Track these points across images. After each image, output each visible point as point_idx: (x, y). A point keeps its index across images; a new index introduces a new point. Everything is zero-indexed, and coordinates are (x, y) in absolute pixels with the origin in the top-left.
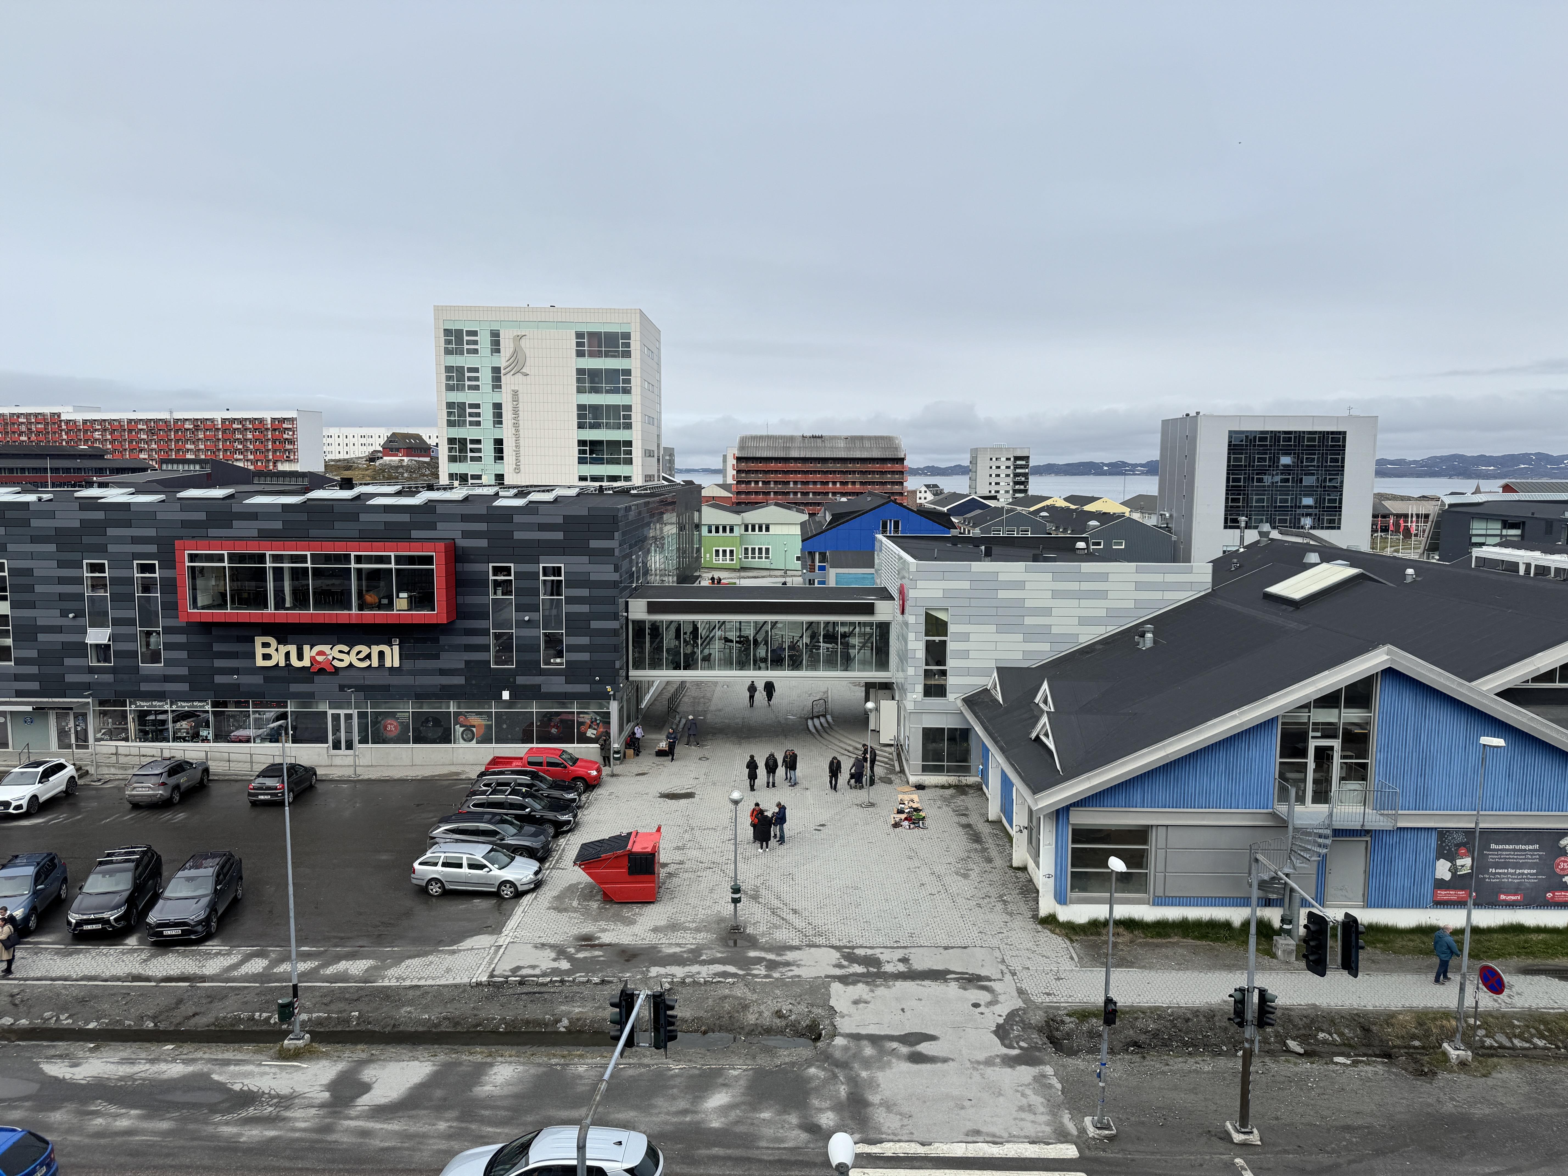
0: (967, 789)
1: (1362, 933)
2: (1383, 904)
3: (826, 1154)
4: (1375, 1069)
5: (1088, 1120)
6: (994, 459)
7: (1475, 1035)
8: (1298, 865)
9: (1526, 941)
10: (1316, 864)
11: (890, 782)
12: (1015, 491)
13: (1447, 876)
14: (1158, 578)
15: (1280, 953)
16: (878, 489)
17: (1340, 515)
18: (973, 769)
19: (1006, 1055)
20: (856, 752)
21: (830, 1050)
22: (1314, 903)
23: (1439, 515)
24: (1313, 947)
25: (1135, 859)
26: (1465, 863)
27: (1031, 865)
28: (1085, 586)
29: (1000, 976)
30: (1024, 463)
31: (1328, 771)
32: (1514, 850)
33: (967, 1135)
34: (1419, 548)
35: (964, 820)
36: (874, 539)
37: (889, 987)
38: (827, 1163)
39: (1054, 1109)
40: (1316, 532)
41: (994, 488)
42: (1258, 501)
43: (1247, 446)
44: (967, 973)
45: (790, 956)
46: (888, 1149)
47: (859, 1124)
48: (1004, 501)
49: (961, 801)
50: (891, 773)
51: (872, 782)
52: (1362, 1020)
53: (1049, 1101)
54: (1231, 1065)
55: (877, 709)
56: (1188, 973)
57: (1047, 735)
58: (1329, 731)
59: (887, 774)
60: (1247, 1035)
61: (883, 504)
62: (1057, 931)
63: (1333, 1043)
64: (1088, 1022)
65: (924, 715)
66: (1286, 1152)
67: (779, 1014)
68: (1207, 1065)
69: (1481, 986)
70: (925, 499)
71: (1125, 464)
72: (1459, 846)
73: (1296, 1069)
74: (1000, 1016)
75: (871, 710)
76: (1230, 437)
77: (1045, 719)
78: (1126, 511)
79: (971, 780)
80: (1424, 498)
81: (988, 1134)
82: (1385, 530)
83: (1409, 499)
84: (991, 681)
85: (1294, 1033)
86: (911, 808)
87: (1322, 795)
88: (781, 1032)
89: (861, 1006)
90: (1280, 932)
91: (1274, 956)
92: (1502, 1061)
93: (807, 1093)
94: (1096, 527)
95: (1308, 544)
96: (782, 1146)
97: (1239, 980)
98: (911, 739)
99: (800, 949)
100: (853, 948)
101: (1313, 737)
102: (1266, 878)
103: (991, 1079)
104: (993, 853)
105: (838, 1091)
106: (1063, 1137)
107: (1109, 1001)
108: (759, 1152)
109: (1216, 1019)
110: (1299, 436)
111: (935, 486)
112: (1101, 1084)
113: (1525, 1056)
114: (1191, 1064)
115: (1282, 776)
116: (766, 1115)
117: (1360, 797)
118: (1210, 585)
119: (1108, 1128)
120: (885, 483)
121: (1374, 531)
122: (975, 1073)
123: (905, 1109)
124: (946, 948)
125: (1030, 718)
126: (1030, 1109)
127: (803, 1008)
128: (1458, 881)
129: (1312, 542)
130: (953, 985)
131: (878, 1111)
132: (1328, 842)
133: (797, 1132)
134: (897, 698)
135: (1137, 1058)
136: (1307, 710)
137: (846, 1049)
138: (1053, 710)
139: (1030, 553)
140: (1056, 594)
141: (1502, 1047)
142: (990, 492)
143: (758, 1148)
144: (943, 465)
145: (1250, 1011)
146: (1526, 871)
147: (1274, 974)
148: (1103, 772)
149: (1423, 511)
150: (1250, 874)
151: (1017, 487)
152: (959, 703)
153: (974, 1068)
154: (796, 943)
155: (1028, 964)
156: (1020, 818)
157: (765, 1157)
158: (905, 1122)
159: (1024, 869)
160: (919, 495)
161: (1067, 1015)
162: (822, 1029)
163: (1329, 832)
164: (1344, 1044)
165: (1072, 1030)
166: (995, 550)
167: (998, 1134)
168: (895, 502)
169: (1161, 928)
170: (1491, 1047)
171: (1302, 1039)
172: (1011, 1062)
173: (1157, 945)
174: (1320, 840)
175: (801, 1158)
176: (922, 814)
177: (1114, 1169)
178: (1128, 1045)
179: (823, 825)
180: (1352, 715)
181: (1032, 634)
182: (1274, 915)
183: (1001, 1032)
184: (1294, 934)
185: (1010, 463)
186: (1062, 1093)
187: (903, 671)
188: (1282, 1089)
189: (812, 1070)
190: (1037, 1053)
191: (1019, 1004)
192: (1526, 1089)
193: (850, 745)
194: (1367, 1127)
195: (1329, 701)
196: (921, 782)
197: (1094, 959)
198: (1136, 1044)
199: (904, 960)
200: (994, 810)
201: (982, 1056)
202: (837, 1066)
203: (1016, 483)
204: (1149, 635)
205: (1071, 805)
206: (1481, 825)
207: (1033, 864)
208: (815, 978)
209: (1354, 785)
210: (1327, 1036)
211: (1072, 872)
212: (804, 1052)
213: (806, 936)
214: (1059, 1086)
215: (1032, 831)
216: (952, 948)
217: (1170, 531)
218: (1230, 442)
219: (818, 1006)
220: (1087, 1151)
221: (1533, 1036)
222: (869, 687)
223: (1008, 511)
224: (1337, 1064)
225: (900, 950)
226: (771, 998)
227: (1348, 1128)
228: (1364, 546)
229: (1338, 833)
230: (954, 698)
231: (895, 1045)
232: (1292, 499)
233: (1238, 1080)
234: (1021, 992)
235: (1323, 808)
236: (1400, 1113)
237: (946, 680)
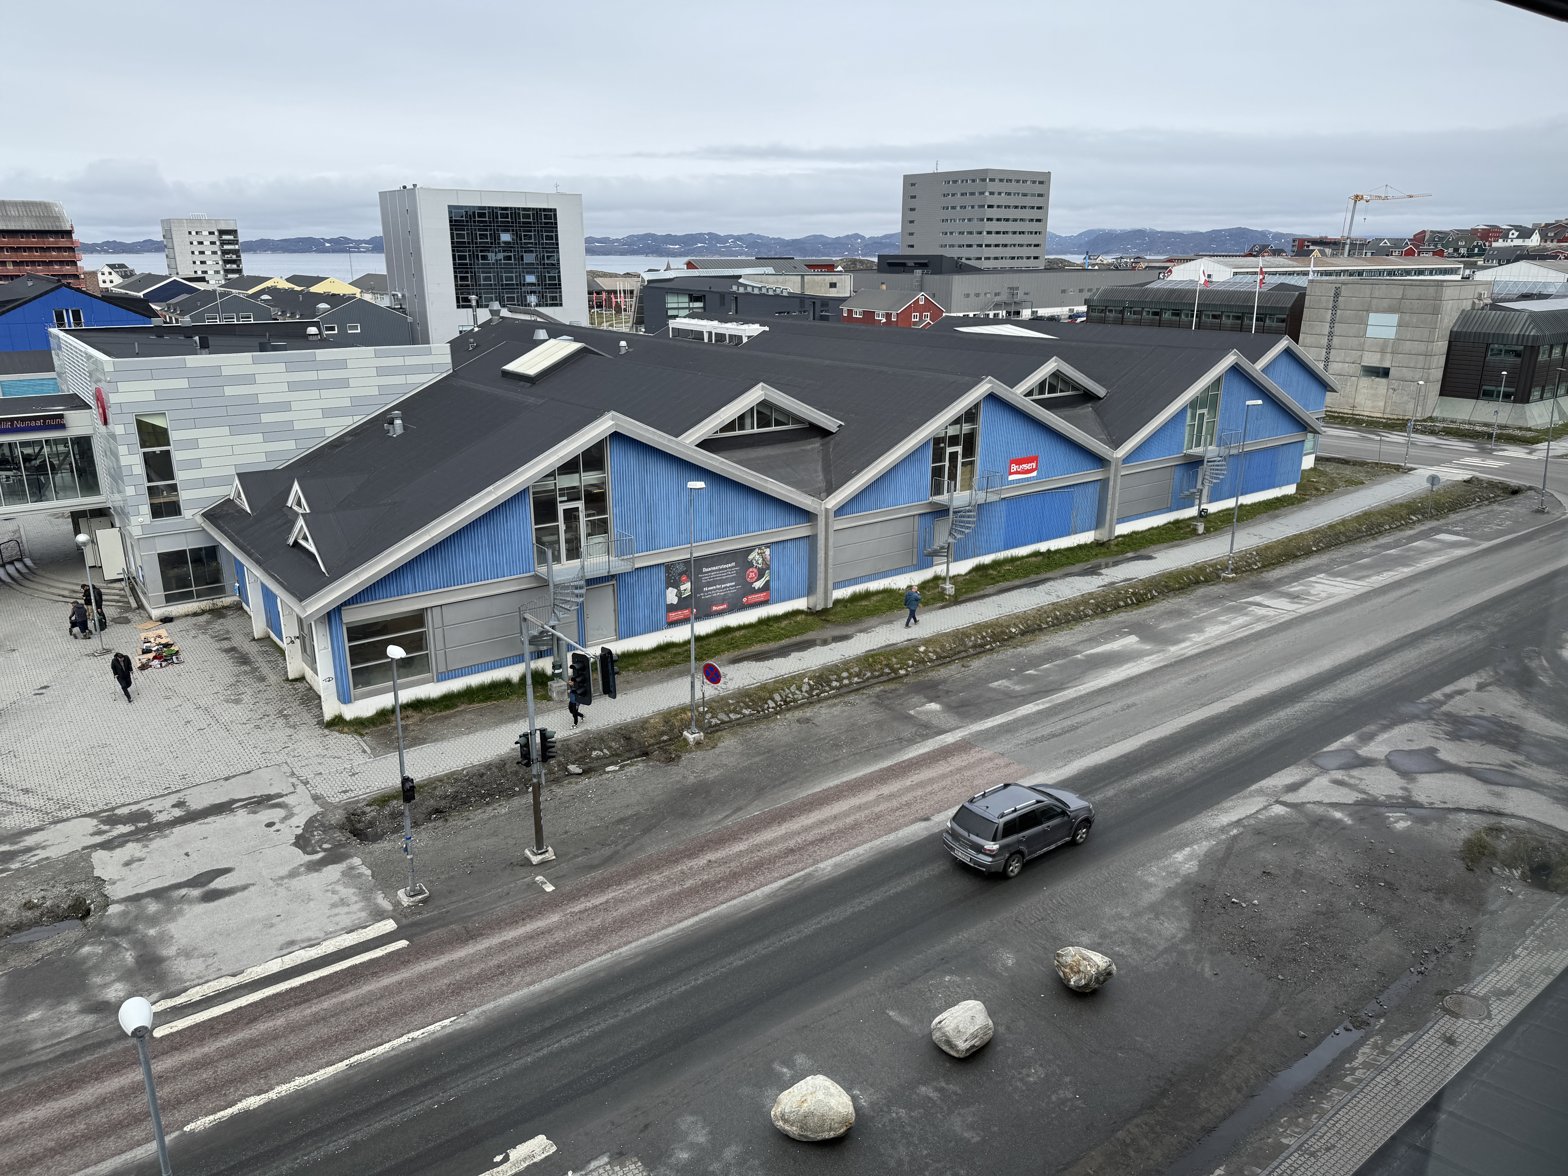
0: (224, 611)
1: (616, 661)
2: (631, 633)
3: (120, 1027)
4: (638, 767)
5: (401, 893)
6: (194, 233)
7: (704, 719)
8: (561, 616)
9: (732, 639)
10: (575, 612)
11: (127, 621)
12: (227, 271)
13: (675, 601)
14: (398, 361)
15: (554, 695)
16: (42, 271)
17: (561, 292)
18: (228, 589)
19: (309, 861)
20: (74, 595)
21: (105, 921)
22: (577, 646)
23: (641, 291)
24: (579, 682)
25: (415, 644)
26: (686, 587)
27: (309, 673)
28: (324, 375)
29: (292, 789)
30: (231, 237)
31: (577, 530)
32: (719, 570)
33: (281, 949)
34: (628, 322)
35: (226, 645)
36: (47, 335)
37: (166, 836)
38: (124, 1035)
39: (366, 894)
40: (542, 310)
41: (200, 269)
42: (486, 279)
43: (467, 221)
44: (255, 797)
45: (29, 841)
46: (195, 994)
47: (156, 983)
48: (215, 283)
49: (219, 625)
50: (126, 612)
51: (103, 625)
52: (624, 732)
53: (360, 889)
54: (524, 801)
55: (93, 542)
56: (478, 734)
57: (305, 538)
58: (572, 494)
59: (120, 613)
60: (534, 772)
61: (52, 290)
62: (346, 729)
63: (605, 757)
64: (389, 806)
65: (156, 539)
66: (576, 856)
67: (28, 906)
68: (503, 808)
69: (705, 680)
70: (111, 282)
71: (347, 240)
72: (681, 574)
73: (578, 787)
74: (298, 827)
75: (85, 544)
76: (450, 212)
77: (301, 522)
78: (357, 291)
79: (227, 601)
80: (628, 275)
81: (303, 941)
82: (600, 306)
83: (616, 276)
84: (233, 489)
85: (572, 759)
86: (160, 644)
87: (574, 552)
88: (37, 923)
89: (135, 865)
90: (554, 676)
91: (549, 699)
92: (724, 733)
93: (85, 974)
94: (326, 310)
95: (535, 321)
96: (63, 1038)
97: (523, 727)
98: (144, 567)
99: (42, 830)
100: (113, 809)
101: (561, 502)
102: (536, 634)
103: (298, 888)
104: (265, 669)
105: (123, 959)
106: (379, 915)
107: (405, 780)
108: (34, 1055)
109: (507, 766)
110: (514, 212)
111: (122, 266)
112: (409, 857)
113: (738, 724)
114: (490, 811)
115: (539, 541)
116: (35, 1015)
117: (605, 548)
118: (450, 366)
119: (421, 892)
120: (51, 263)
121: (591, 307)
122: (280, 889)
123: (208, 949)
124: (226, 779)
125: (285, 523)
126: (343, 902)
127: (60, 890)
128: (683, 603)
129: (539, 320)
130: (242, 813)
131: (176, 962)
132: (583, 591)
133: (78, 1019)
134: (118, 524)
135: (439, 823)
136: (552, 478)
137: (124, 914)
138: (308, 511)
139: (256, 341)
140: (293, 387)
141: (723, 722)
142: (196, 272)
143: (31, 1052)
144: (128, 240)
145: (534, 751)
146: (728, 585)
147: (552, 714)
148: (370, 566)
149: (628, 288)
150: (521, 633)
151: (228, 266)
152: (199, 520)
153: (278, 885)
154: (35, 824)
155: (320, 769)
156: (289, 629)
157: (44, 1058)
158: (210, 961)
159: (302, 679)
160: (101, 278)
161: (367, 805)
162: (90, 904)
163: (583, 583)
164: (613, 755)
165: (374, 818)
166: (212, 340)
167: (313, 937)
168: (68, 286)
169: (448, 701)
170: (716, 725)
171: (578, 761)
172: (315, 867)
173: (446, 717)
174: (577, 591)
175: (90, 1042)
176: (175, 648)
177: (431, 926)
178: (430, 814)
179: (45, 687)
180: (590, 478)
181: (272, 433)
182: (546, 665)
183: (302, 842)
184: (565, 676)
185: (214, 238)
186: (373, 878)
187: (119, 492)
188: (568, 807)
189: (86, 949)
190: (342, 850)
191: (317, 809)
192: (740, 748)
193: (65, 589)
194: (635, 815)
195: (570, 467)
196: (167, 614)
197: (387, 746)
198: (438, 811)
199: (179, 804)
200: (259, 627)
201: (284, 871)
202: (117, 935)
203: (226, 262)
204: (398, 422)
205: (342, 605)
206: (694, 555)
207: (311, 672)
208: (69, 854)
209: (599, 539)
210: (599, 752)
211: (352, 670)
212: (71, 935)
213: (47, 813)
214: (369, 872)
215: (305, 640)
216: (234, 776)
217: (404, 313)
218: (451, 218)
219: (80, 882)
220: (404, 920)
221: (742, 708)
222: (77, 518)
223: (222, 295)
224: (608, 772)
225: (172, 796)
226: (13, 892)
227: (621, 821)
228: (584, 321)
229: (590, 582)
230: (191, 514)
231: (183, 891)
232: (516, 277)
233: (531, 812)
234: (316, 798)
235: (576, 563)
236: (658, 795)
237: (177, 495)
